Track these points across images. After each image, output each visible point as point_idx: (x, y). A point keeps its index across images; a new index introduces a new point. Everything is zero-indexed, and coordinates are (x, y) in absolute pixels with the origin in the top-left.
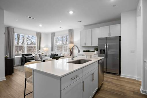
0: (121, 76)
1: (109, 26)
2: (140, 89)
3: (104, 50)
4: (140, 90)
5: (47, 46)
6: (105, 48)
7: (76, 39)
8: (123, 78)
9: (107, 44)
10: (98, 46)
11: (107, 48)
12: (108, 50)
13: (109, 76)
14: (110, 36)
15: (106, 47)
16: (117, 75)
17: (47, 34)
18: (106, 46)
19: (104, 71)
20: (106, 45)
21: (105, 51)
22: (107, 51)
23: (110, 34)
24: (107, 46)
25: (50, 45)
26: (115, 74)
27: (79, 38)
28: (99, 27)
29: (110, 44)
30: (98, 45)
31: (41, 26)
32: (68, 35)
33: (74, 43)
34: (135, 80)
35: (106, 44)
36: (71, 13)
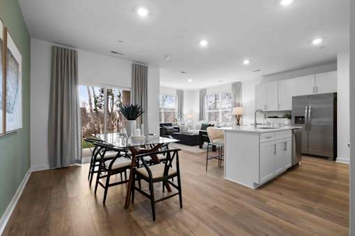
0: (336, 162)
1: (314, 75)
3: (304, 117)
5: (191, 112)
7: (248, 99)
9: (310, 107)
10: (291, 111)
11: (309, 113)
12: (311, 118)
14: (317, 93)
15: (306, 113)
16: (330, 159)
17: (191, 92)
18: (306, 111)
19: (303, 152)
21: (306, 119)
22: (309, 119)
23: (316, 89)
24: (310, 111)
25: (197, 111)
26: (326, 158)
27: (253, 98)
28: (294, 77)
29: (315, 106)
30: (291, 109)
31: (190, 81)
32: (230, 92)
33: (243, 105)
35: (307, 107)
36: (246, 62)
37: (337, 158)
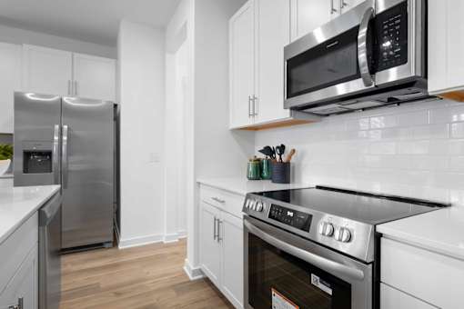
0: (120, 247)
1: (69, 54)
2: (185, 268)
3: (49, 154)
4: (183, 271)
6: (56, 143)
8: (129, 251)
9: (66, 127)
10: (11, 135)
11: (65, 143)
12: (69, 154)
13: (73, 264)
15: (58, 143)
16: (107, 246)
18: (56, 138)
20: (61, 129)
21: (55, 159)
22: (64, 158)
23: (73, 86)
24: (65, 138)
26: (99, 246)
34: (161, 245)
35: (57, 127)
37: (122, 240)
